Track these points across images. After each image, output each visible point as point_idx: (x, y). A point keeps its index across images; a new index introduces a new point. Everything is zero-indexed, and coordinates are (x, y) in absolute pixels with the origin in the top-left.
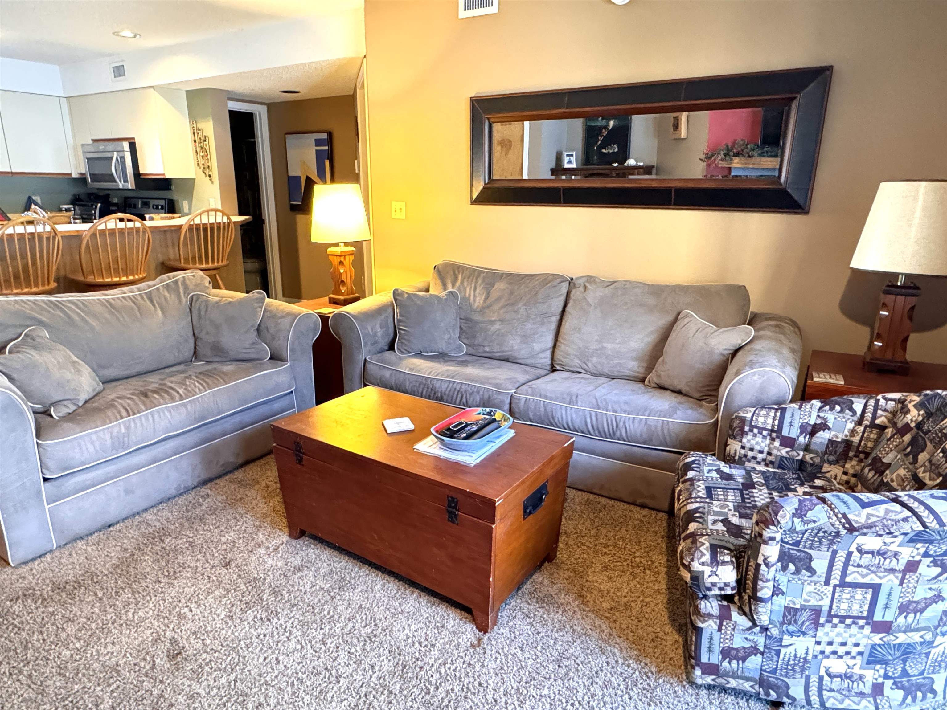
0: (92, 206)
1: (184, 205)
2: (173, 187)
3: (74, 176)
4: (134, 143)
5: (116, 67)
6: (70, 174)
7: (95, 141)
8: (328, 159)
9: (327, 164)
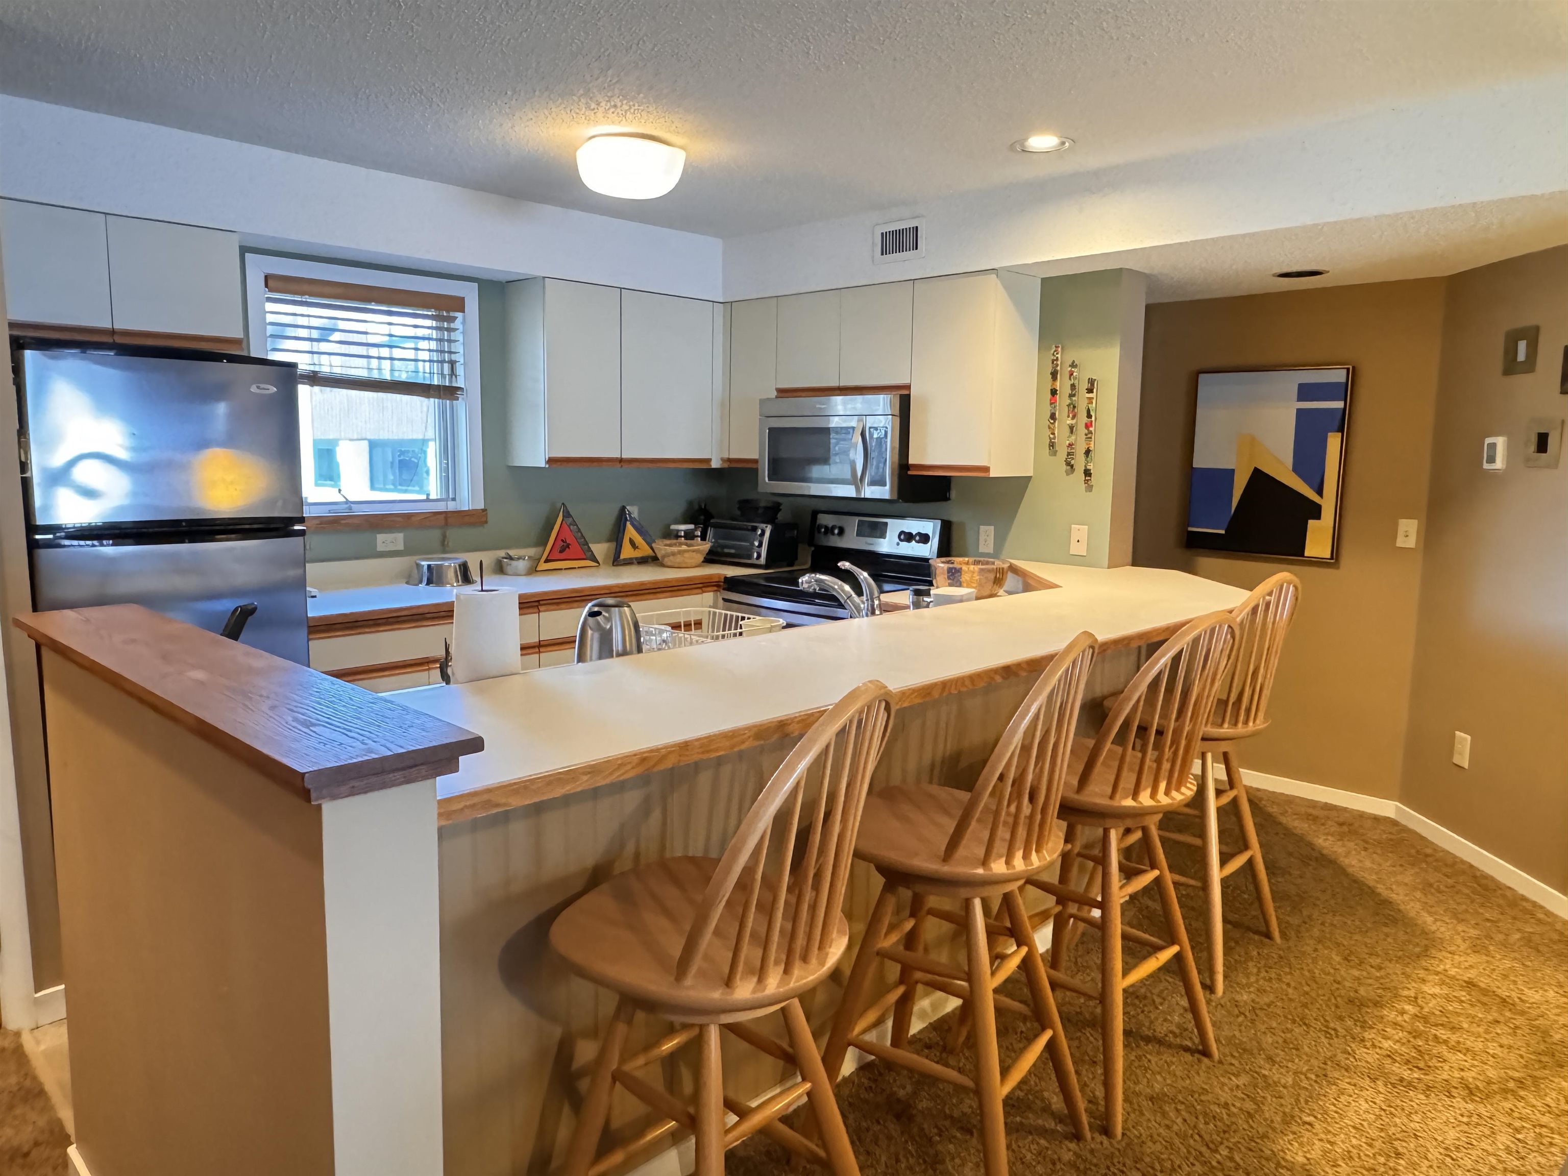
0: (754, 529)
1: (982, 538)
2: (953, 494)
3: (715, 464)
4: (909, 396)
5: (894, 233)
6: (708, 461)
7: (783, 393)
8: (1341, 430)
9: (1334, 442)
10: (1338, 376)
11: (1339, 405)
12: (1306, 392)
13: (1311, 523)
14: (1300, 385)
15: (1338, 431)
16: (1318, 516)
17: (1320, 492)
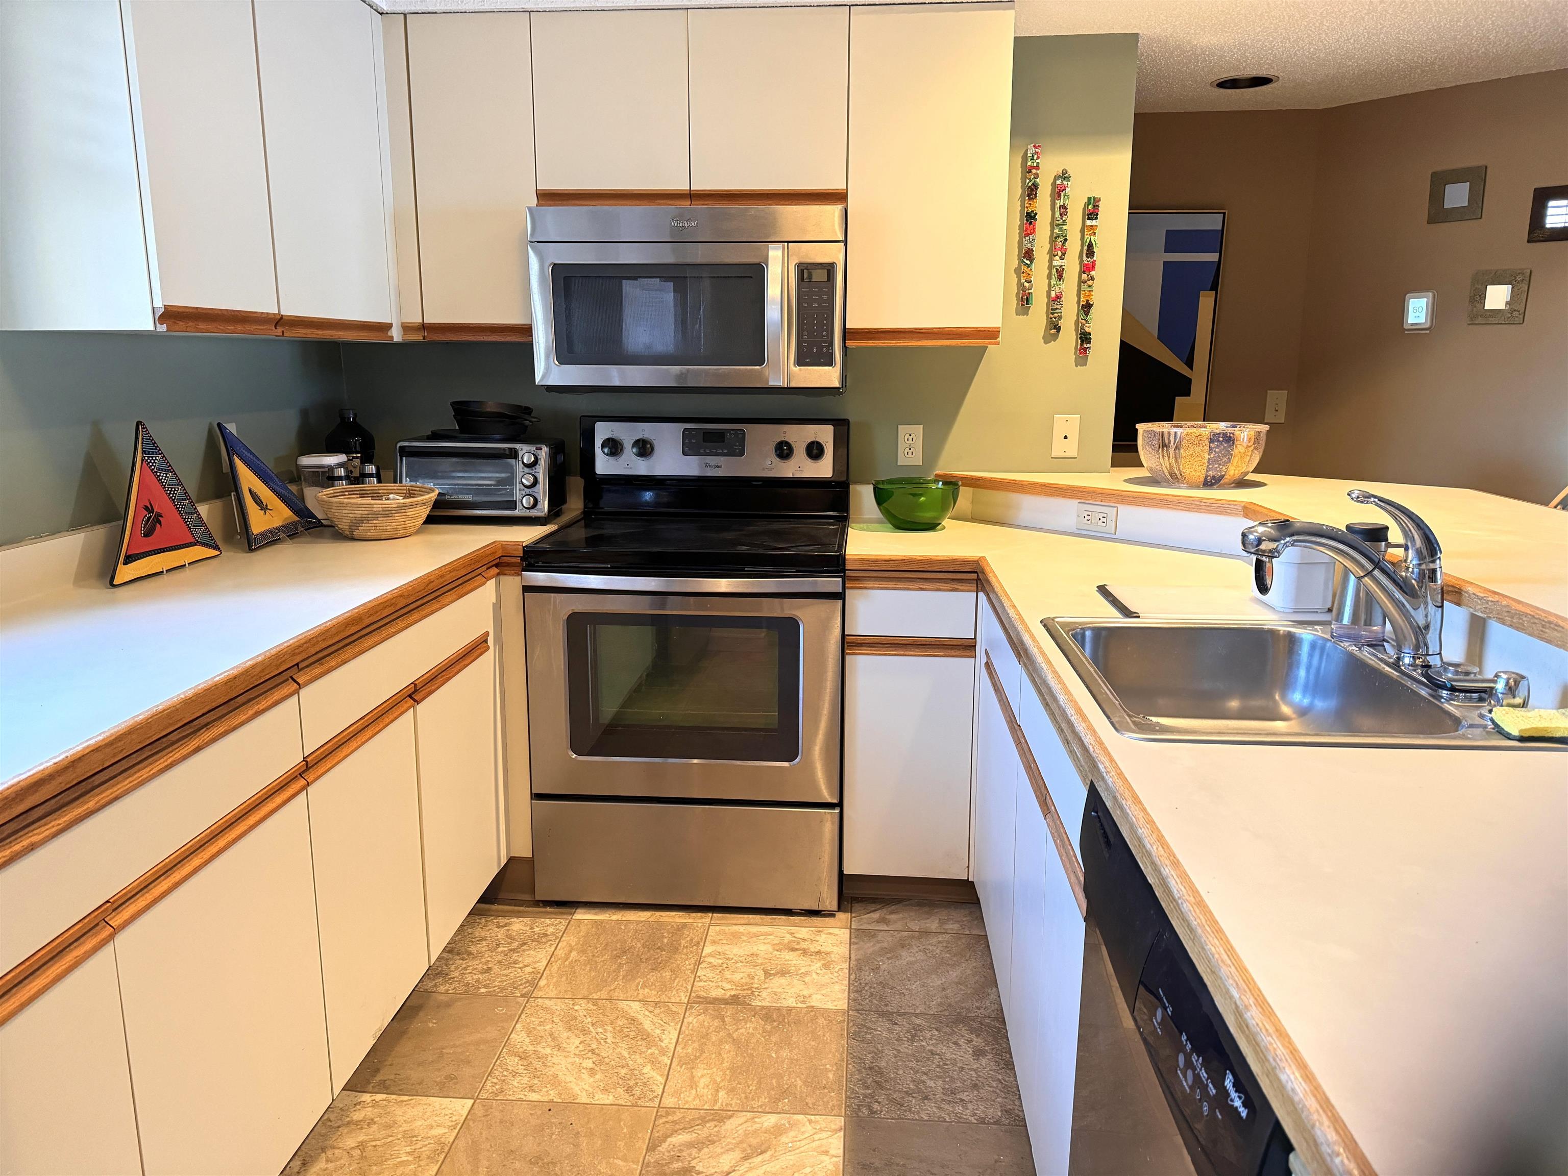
0: (513, 454)
1: (902, 442)
6: (389, 328)
7: (552, 200)
8: (1214, 287)
9: (1206, 301)
10: (1212, 222)
11: (1213, 257)
12: (1175, 241)
13: (1178, 400)
14: (1167, 231)
15: (1211, 290)
16: (1187, 393)
17: (1190, 363)
